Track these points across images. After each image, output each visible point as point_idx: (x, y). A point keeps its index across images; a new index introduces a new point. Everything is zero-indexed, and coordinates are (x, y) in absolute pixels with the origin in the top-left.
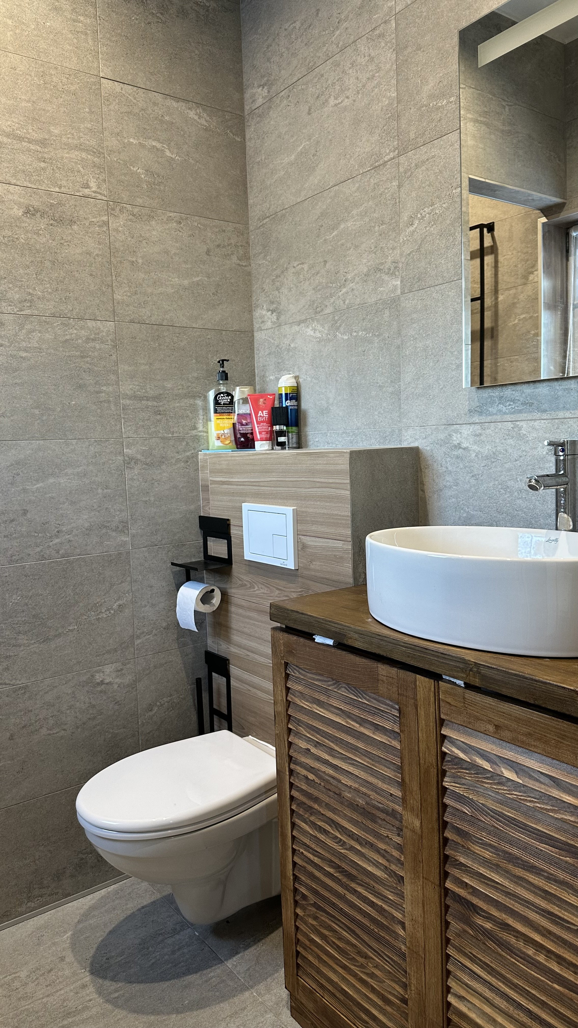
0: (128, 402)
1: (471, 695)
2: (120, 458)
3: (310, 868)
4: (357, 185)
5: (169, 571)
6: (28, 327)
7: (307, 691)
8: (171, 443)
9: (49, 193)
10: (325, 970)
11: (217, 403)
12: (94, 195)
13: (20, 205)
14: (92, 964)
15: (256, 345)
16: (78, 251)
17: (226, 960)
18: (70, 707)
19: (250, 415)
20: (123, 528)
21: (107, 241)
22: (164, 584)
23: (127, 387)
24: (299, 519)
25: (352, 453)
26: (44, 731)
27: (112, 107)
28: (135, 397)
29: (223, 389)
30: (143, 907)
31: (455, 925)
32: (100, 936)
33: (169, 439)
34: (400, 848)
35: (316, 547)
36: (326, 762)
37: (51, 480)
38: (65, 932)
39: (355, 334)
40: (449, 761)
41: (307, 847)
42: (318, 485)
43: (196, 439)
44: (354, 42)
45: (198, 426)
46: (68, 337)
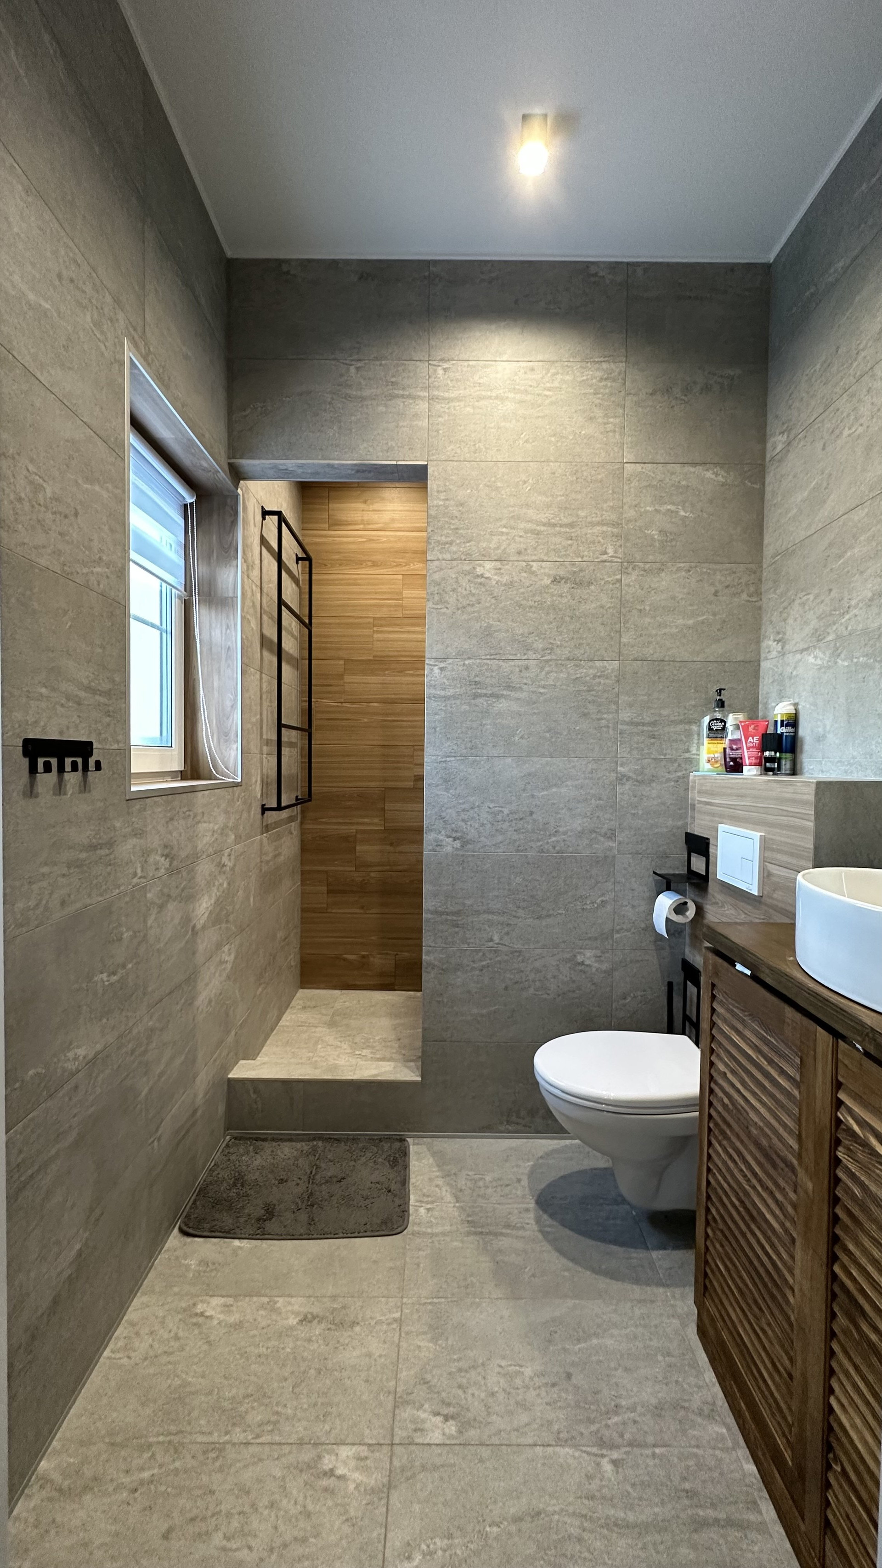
0: (625, 727)
1: (868, 1063)
2: (614, 775)
3: (719, 1190)
4: (866, 510)
5: (651, 879)
6: (547, 669)
7: (728, 1016)
8: (663, 763)
9: (573, 564)
10: (726, 1303)
11: (710, 729)
12: (610, 559)
13: (549, 576)
14: (539, 1196)
15: (761, 674)
16: (593, 605)
17: (653, 1250)
18: (554, 977)
19: (740, 740)
20: (611, 835)
21: (619, 595)
22: (646, 889)
23: (626, 715)
24: (765, 845)
25: (819, 784)
26: (531, 991)
27: (632, 485)
28: (631, 723)
29: (719, 715)
30: (595, 1169)
31: (842, 1320)
32: (553, 1176)
33: (661, 760)
34: (795, 1207)
35: (779, 876)
36: (738, 1091)
37: (554, 790)
38: (528, 1161)
39: (855, 660)
40: (844, 1130)
41: (720, 1170)
42: (785, 813)
43: (689, 761)
44: (872, 368)
45: (691, 749)
46: (578, 676)
